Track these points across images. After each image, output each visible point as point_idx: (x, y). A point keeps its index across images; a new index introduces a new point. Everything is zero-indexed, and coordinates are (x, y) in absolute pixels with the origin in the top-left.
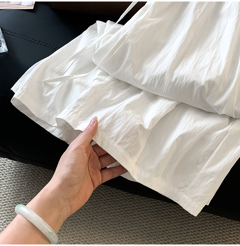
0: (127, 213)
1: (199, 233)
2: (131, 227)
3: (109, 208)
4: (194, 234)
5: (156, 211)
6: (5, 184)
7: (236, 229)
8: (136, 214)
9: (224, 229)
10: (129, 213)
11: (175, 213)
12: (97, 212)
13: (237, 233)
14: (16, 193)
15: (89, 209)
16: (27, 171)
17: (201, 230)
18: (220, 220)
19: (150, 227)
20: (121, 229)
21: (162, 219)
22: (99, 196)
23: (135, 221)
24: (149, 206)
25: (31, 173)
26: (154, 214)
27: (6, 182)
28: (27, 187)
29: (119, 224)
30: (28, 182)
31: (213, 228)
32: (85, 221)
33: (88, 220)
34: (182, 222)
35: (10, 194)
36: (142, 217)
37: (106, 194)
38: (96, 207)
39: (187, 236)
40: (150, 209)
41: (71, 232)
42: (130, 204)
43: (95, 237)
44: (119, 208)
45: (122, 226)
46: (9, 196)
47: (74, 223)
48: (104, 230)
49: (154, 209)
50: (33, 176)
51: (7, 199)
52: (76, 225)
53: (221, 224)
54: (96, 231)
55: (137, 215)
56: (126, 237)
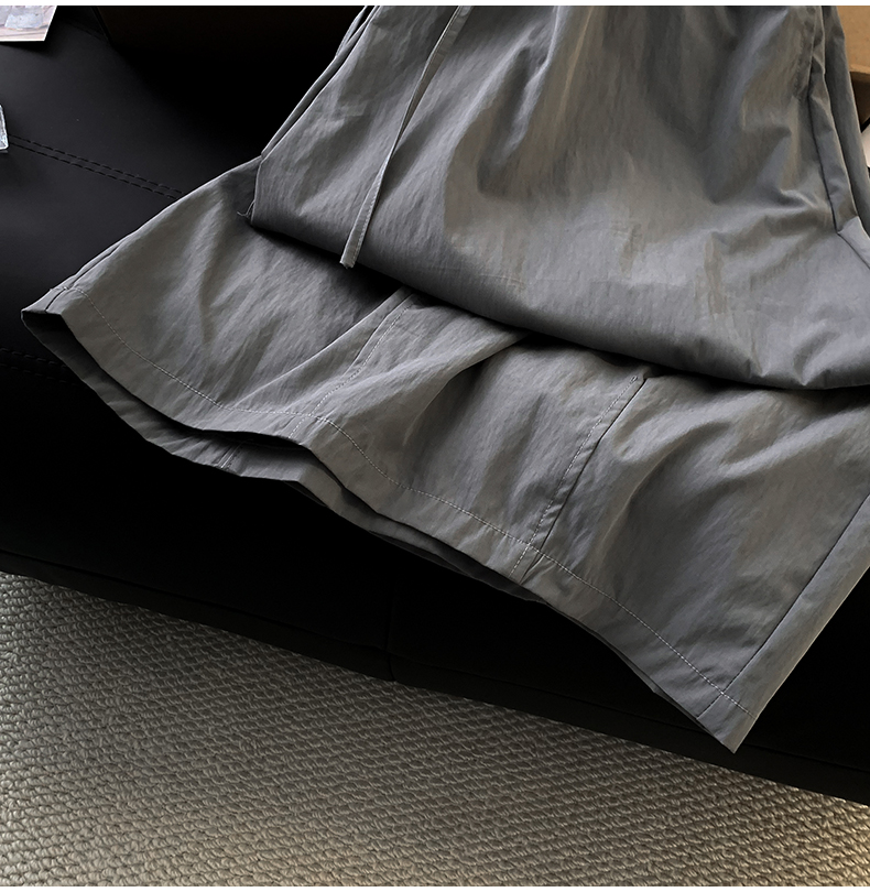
0: (367, 751)
1: (613, 818)
2: (380, 798)
3: (305, 733)
4: (598, 822)
5: (468, 744)
7: (737, 801)
8: (400, 752)
9: (697, 803)
10: (374, 751)
11: (534, 750)
12: (263, 749)
13: (742, 815)
15: (235, 736)
16: (20, 607)
17: (619, 807)
18: (684, 773)
19: (446, 800)
20: (346, 807)
21: (486, 771)
22: (271, 692)
23: (392, 779)
24: (443, 727)
25: (37, 611)
26: (461, 753)
28: (19, 660)
29: (337, 788)
30: (22, 643)
31: (661, 800)
32: (220, 779)
33: (232, 776)
34: (557, 778)
36: (418, 763)
37: (297, 687)
38: (258, 731)
39: (571, 826)
40: (445, 737)
41: (169, 817)
42: (379, 721)
43: (253, 834)
44: (341, 732)
45: (349, 796)
47: (180, 784)
48: (286, 808)
49: (460, 736)
50: (41, 622)
52: (190, 793)
53: (687, 784)
54: (259, 812)
55: (402, 757)
56: (362, 835)
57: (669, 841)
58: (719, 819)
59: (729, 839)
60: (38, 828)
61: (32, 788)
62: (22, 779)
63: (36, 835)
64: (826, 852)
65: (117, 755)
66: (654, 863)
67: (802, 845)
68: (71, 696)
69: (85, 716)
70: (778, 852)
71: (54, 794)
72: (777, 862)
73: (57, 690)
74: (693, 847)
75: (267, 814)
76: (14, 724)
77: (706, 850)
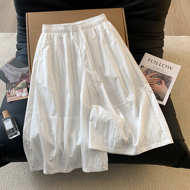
1: (118, 170)
4: (116, 171)
6: (27, 171)
14: (33, 173)
17: (118, 168)
27: (27, 169)
29: (84, 175)
32: (69, 178)
35: (31, 174)
39: (113, 172)
41: (63, 184)
46: (30, 176)
48: (78, 179)
51: (30, 177)
52: (65, 181)
56: (88, 180)
57: (125, 171)
58: (130, 167)
59: (132, 169)
61: (45, 185)
62: (43, 184)
64: (144, 168)
65: (54, 178)
66: (124, 174)
67: (141, 167)
70: (138, 169)
72: (138, 170)
74: (128, 171)
75: (76, 181)
76: (40, 178)
77: (129, 171)
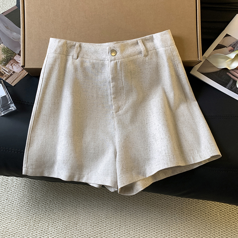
60: (38, 226)
63: (38, 227)
68: (40, 199)
69: (43, 202)
71: (40, 219)
73: (37, 198)
